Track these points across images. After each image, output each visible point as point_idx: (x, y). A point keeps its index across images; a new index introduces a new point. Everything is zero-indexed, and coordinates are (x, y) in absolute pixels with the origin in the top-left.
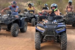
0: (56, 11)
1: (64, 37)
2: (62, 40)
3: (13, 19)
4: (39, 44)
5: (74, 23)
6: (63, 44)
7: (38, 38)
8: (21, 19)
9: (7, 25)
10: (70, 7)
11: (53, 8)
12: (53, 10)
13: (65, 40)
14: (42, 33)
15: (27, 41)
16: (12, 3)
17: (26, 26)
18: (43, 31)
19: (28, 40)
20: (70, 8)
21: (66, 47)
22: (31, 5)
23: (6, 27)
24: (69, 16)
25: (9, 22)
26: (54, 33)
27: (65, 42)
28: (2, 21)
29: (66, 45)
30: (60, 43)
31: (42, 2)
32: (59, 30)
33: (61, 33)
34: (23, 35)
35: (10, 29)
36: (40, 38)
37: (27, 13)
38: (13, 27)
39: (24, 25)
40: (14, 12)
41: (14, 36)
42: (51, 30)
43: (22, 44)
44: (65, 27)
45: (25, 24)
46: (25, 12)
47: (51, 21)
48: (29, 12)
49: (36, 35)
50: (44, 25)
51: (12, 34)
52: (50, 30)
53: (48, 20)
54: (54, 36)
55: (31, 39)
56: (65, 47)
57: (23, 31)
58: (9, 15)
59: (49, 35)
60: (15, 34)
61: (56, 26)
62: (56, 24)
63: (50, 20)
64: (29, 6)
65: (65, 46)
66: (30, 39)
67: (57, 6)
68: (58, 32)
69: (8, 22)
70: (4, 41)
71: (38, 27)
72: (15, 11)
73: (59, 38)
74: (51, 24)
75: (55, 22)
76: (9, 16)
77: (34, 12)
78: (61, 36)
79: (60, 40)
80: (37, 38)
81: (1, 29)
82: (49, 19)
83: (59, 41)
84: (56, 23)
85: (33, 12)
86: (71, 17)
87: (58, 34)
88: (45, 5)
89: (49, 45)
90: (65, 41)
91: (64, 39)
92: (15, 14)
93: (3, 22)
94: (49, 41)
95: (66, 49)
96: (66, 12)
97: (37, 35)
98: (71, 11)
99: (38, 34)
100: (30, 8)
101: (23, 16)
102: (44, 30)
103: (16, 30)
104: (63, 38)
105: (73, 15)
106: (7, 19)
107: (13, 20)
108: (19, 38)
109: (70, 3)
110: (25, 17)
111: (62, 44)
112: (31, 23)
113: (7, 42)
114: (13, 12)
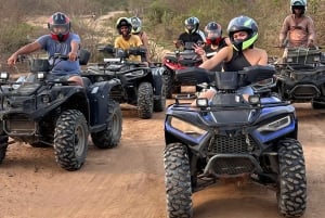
0: (251, 47)
1: (290, 159)
2: (284, 170)
3: (59, 92)
4: (186, 194)
5: (322, 95)
6: (292, 188)
7: (180, 171)
8: (95, 90)
9: (36, 120)
10: (300, 25)
11: (238, 37)
12: (239, 45)
13: (298, 171)
14: (197, 148)
15: (129, 187)
16: (52, 23)
17: (118, 119)
18: (199, 139)
19: (132, 183)
20: (300, 28)
21: (304, 203)
22: (128, 26)
23: (34, 131)
24: (299, 63)
25: (45, 106)
26: (248, 141)
27: (299, 179)
28: (12, 106)
29: (301, 191)
30: (277, 187)
31: (169, 11)
32: (266, 127)
33: (276, 144)
34: (109, 160)
35: (50, 139)
36: (186, 171)
37: (116, 63)
38: (61, 126)
39: (107, 117)
40: (61, 64)
41: (71, 165)
42: (234, 132)
43: (110, 200)
44: (291, 114)
45: (113, 112)
46: (106, 60)
47: (229, 91)
48: (125, 56)
49: (170, 158)
50: (203, 110)
51: (59, 159)
52: (228, 132)
53: (218, 89)
54: (248, 159)
55: (145, 176)
56: (301, 201)
57: (103, 142)
58: (41, 75)
59: (227, 152)
60: (74, 157)
61: (254, 114)
62: (255, 105)
63: (227, 88)
64: (121, 33)
65: (299, 196)
66: (139, 175)
67: (253, 25)
68: (264, 139)
69: (40, 105)
70: (28, 191)
71: (174, 119)
72: (66, 59)
73: (269, 164)
74: (233, 107)
75: (250, 97)
76: (43, 80)
77: (143, 55)
78: (277, 157)
79: (277, 174)
80: (173, 172)
81: (10, 139)
82: (219, 83)
83: (270, 176)
84: (255, 100)
85: (139, 57)
86: (307, 68)
87: (265, 147)
88: (191, 22)
89: (226, 196)
90: (297, 175)
91: (292, 166)
92: (68, 71)
93: (19, 110)
94: (229, 181)
95: (303, 209)
96: (284, 47)
97: (173, 159)
98: (303, 42)
99: (177, 152)
100: (127, 37)
101: (101, 78)
102: (204, 132)
103: (76, 142)
104: (289, 162)
105: (316, 59)
106: (35, 93)
107: (61, 99)
108: (92, 176)
109: (299, 10)
110: (112, 82)
111: (284, 191)
112: (135, 104)
113: (40, 195)
114: (57, 61)
